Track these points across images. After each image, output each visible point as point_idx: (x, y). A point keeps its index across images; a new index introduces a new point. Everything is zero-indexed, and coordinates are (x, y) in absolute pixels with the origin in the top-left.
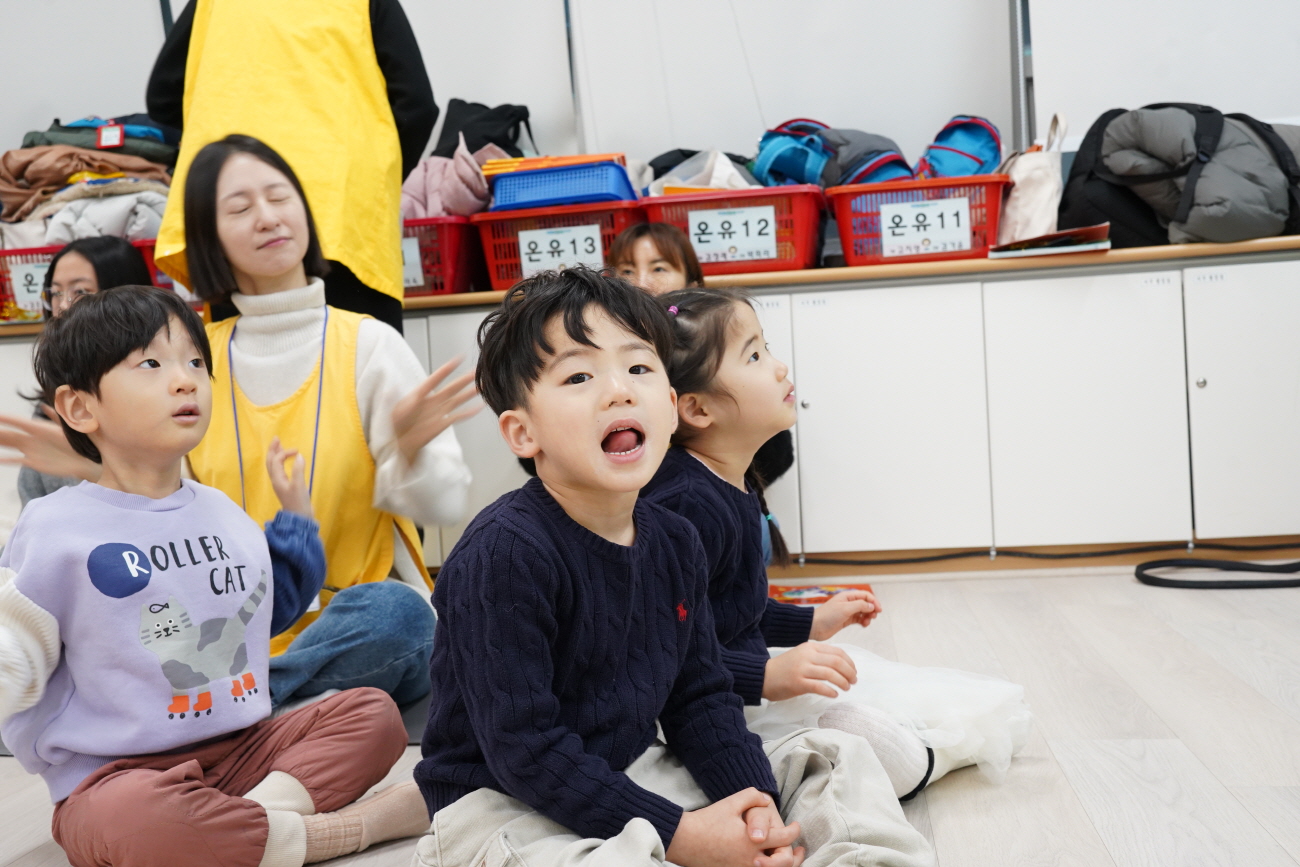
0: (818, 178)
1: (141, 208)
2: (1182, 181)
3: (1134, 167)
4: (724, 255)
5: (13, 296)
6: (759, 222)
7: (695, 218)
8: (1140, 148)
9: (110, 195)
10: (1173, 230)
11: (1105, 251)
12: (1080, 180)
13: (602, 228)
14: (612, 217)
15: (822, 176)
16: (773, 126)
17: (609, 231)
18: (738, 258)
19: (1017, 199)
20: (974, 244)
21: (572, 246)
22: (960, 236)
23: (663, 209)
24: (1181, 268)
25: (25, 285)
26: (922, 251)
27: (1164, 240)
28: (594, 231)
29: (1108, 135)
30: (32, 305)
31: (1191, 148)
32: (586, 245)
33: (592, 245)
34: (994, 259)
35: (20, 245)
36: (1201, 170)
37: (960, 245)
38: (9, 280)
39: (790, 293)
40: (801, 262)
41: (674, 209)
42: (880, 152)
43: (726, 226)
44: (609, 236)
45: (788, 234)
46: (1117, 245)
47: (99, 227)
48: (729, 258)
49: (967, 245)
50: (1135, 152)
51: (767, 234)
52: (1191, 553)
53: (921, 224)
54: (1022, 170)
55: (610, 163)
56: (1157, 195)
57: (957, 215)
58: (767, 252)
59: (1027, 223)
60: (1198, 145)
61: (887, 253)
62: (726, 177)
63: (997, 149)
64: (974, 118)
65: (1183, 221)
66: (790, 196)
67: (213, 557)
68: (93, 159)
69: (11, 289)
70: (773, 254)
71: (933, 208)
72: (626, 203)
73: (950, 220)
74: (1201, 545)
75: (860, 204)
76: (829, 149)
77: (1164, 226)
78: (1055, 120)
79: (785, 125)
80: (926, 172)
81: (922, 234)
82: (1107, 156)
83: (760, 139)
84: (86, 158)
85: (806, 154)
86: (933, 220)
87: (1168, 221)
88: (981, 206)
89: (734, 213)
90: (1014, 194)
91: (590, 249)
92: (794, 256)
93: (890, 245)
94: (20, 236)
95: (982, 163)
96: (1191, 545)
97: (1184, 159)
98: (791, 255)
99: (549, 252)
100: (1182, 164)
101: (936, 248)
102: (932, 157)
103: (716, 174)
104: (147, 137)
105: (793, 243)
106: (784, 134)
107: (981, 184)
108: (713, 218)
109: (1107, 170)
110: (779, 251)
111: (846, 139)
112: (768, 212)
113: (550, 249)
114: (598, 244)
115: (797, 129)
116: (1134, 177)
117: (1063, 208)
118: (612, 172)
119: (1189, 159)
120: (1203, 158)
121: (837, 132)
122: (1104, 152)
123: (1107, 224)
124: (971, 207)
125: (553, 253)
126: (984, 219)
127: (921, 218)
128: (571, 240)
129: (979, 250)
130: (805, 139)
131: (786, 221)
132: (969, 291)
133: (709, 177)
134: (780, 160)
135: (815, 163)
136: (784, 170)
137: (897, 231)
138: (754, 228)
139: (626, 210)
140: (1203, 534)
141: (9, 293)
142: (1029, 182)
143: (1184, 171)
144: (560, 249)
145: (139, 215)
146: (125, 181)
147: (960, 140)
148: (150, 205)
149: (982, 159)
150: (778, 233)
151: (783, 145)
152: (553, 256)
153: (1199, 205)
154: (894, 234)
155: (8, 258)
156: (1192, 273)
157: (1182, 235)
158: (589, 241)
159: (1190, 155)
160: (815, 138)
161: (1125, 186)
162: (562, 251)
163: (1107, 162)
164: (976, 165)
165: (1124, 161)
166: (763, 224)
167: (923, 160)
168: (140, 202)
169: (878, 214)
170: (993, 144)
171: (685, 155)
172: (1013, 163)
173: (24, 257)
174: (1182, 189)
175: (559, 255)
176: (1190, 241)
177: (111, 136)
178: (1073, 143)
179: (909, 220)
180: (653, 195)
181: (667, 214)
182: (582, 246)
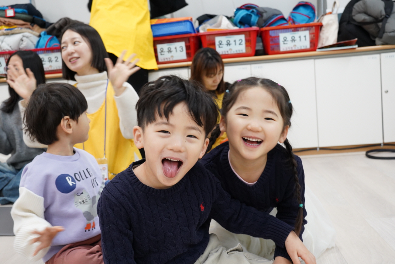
1: (24, 39)
2: (380, 24)
3: (364, 20)
4: (228, 52)
6: (239, 40)
7: (218, 39)
8: (366, 13)
9: (13, 34)
10: (377, 41)
11: (355, 48)
12: (345, 24)
13: (186, 43)
14: (189, 39)
15: (257, 23)
16: (239, 6)
17: (188, 44)
18: (232, 53)
19: (324, 30)
20: (311, 46)
21: (175, 49)
22: (306, 44)
23: (207, 36)
24: (380, 53)
26: (294, 49)
27: (374, 44)
28: (183, 44)
29: (355, 9)
31: (384, 13)
32: (180, 49)
34: (318, 52)
36: (387, 20)
37: (306, 47)
39: (250, 64)
40: (254, 54)
41: (210, 36)
42: (277, 15)
43: (228, 42)
44: (188, 46)
45: (249, 44)
46: (359, 46)
47: (10, 45)
49: (308, 47)
50: (364, 14)
51: (242, 44)
52: (382, 147)
53: (293, 40)
54: (325, 21)
55: (188, 21)
56: (371, 29)
57: (305, 37)
58: (242, 51)
59: (327, 39)
60: (386, 12)
61: (282, 50)
62: (226, 25)
63: (314, 13)
64: (306, 2)
65: (381, 38)
66: (249, 31)
67: (91, 175)
68: (5, 21)
70: (244, 51)
71: (297, 35)
72: (193, 34)
73: (303, 38)
74: (385, 144)
75: (272, 33)
76: (260, 14)
77: (373, 39)
78: (335, 3)
79: (243, 6)
80: (291, 22)
81: (294, 43)
82: (354, 16)
83: (235, 10)
84: (3, 21)
85: (250, 16)
86: (297, 38)
87: (375, 37)
88: (313, 33)
89: (231, 37)
90: (323, 29)
91: (181, 50)
93: (283, 47)
95: (309, 18)
96: (382, 145)
97: (381, 16)
98: (250, 51)
100: (380, 19)
101: (298, 48)
102: (293, 16)
103: (223, 23)
104: (23, 13)
105: (251, 47)
106: (243, 9)
107: (312, 26)
108: (224, 39)
109: (354, 21)
110: (246, 50)
111: (265, 10)
112: (242, 37)
113: (168, 51)
114: (184, 48)
115: (247, 7)
116: (364, 23)
117: (339, 33)
118: (188, 24)
119: (383, 17)
120: (387, 16)
121: (262, 8)
122: (353, 14)
123: (356, 39)
124: (310, 34)
126: (314, 38)
127: (293, 38)
128: (175, 47)
129: (312, 48)
130: (251, 10)
131: (249, 40)
132: (310, 62)
133: (220, 25)
134: (243, 18)
135: (254, 19)
136: (244, 22)
138: (238, 42)
139: (193, 37)
140: (386, 141)
142: (328, 25)
143: (381, 21)
144: (171, 50)
145: (24, 41)
146: (17, 29)
147: (302, 10)
148: (27, 37)
149: (310, 16)
150: (246, 44)
151: (243, 13)
152: (169, 53)
153: (386, 32)
154: (284, 43)
156: (384, 55)
157: (380, 42)
159: (383, 15)
160: (254, 10)
161: (360, 26)
163: (354, 18)
164: (307, 19)
165: (360, 17)
166: (241, 41)
167: (290, 17)
168: (24, 36)
169: (278, 37)
170: (313, 11)
171: (211, 17)
172: (323, 19)
174: (380, 27)
175: (171, 53)
176: (383, 44)
177: (10, 13)
178: (341, 10)
179: (289, 38)
180: (201, 31)
181: (208, 38)
182: (179, 49)
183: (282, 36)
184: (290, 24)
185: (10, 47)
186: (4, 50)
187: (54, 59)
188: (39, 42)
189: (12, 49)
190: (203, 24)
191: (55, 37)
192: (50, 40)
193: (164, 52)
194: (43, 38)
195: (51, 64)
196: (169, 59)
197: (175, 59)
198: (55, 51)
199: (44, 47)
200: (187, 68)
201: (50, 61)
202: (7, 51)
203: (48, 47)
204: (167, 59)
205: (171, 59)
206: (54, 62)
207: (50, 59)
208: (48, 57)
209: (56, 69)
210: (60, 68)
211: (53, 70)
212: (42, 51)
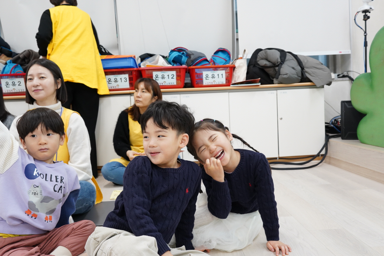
2: (277, 68)
3: (265, 64)
4: (162, 84)
7: (155, 74)
8: (267, 59)
10: (275, 80)
11: (259, 85)
12: (252, 66)
13: (129, 75)
14: (132, 72)
15: (186, 62)
16: (173, 49)
17: (131, 76)
18: (166, 84)
19: (236, 71)
20: (226, 82)
21: (120, 80)
22: (223, 81)
23: (146, 71)
24: (277, 90)
26: (213, 84)
27: (272, 83)
28: (127, 76)
29: (259, 56)
31: (279, 60)
32: (124, 80)
33: (126, 80)
34: (231, 87)
36: (281, 66)
37: (223, 83)
39: (180, 94)
40: (183, 86)
41: (149, 71)
42: (202, 57)
43: (163, 76)
44: (131, 77)
45: (179, 79)
46: (261, 84)
48: (164, 84)
49: (224, 83)
50: (265, 60)
51: (174, 78)
52: (278, 160)
53: (213, 77)
54: (238, 63)
55: (131, 58)
56: (271, 71)
57: (222, 75)
58: (174, 83)
59: (239, 77)
60: (281, 60)
61: (204, 84)
62: (162, 63)
63: (230, 57)
64: (224, 49)
65: (277, 78)
66: (180, 69)
67: (58, 181)
70: (175, 84)
71: (216, 73)
72: (135, 69)
73: (220, 76)
74: (280, 158)
75: (196, 71)
76: (188, 55)
77: (272, 79)
78: (245, 51)
79: (176, 48)
80: (212, 62)
81: (213, 79)
82: (258, 61)
83: (169, 52)
85: (182, 57)
86: (216, 76)
87: (273, 78)
88: (228, 73)
89: (165, 72)
90: (236, 69)
91: (126, 81)
92: (181, 84)
93: (205, 82)
95: (226, 61)
96: (278, 158)
97: (278, 63)
98: (180, 84)
100: (277, 64)
101: (217, 83)
102: (213, 59)
103: (159, 61)
105: (181, 81)
106: (176, 51)
107: (227, 67)
108: (160, 74)
109: (258, 65)
110: (177, 83)
111: (193, 53)
112: (174, 73)
114: (128, 79)
115: (179, 50)
116: (266, 67)
117: (248, 73)
118: (132, 60)
119: (279, 63)
120: (282, 63)
121: (190, 51)
122: (258, 60)
123: (260, 79)
124: (226, 73)
126: (229, 76)
127: (213, 75)
128: (120, 78)
129: (228, 84)
130: (182, 53)
131: (179, 75)
132: (226, 94)
133: (157, 62)
134: (175, 58)
135: (184, 59)
136: (176, 61)
137: (207, 78)
138: (170, 77)
139: (135, 70)
140: (281, 156)
142: (239, 66)
143: (278, 66)
144: (117, 80)
147: (220, 54)
149: (226, 60)
150: (177, 78)
151: (176, 54)
152: (115, 82)
153: (281, 75)
154: (206, 79)
156: (279, 91)
157: (277, 82)
158: (125, 79)
159: (279, 62)
160: (184, 52)
161: (263, 69)
163: (258, 62)
164: (225, 61)
165: (263, 63)
166: (173, 76)
167: (211, 59)
169: (202, 74)
170: (229, 56)
171: (151, 55)
172: (235, 62)
174: (277, 70)
175: (117, 82)
176: (279, 83)
178: (249, 57)
179: (210, 76)
180: (142, 66)
181: (147, 72)
182: (123, 80)
183: (205, 73)
184: (211, 65)
187: (17, 83)
188: (4, 68)
190: (144, 61)
191: (19, 65)
192: (15, 67)
193: (112, 81)
194: (9, 66)
195: (14, 87)
196: (116, 87)
197: (120, 87)
198: (19, 76)
199: (9, 73)
200: (130, 95)
201: (14, 84)
203: (12, 73)
204: (114, 87)
205: (117, 88)
206: (17, 86)
207: (13, 83)
208: (12, 81)
209: (18, 91)
210: (23, 91)
211: (16, 93)
212: (6, 77)
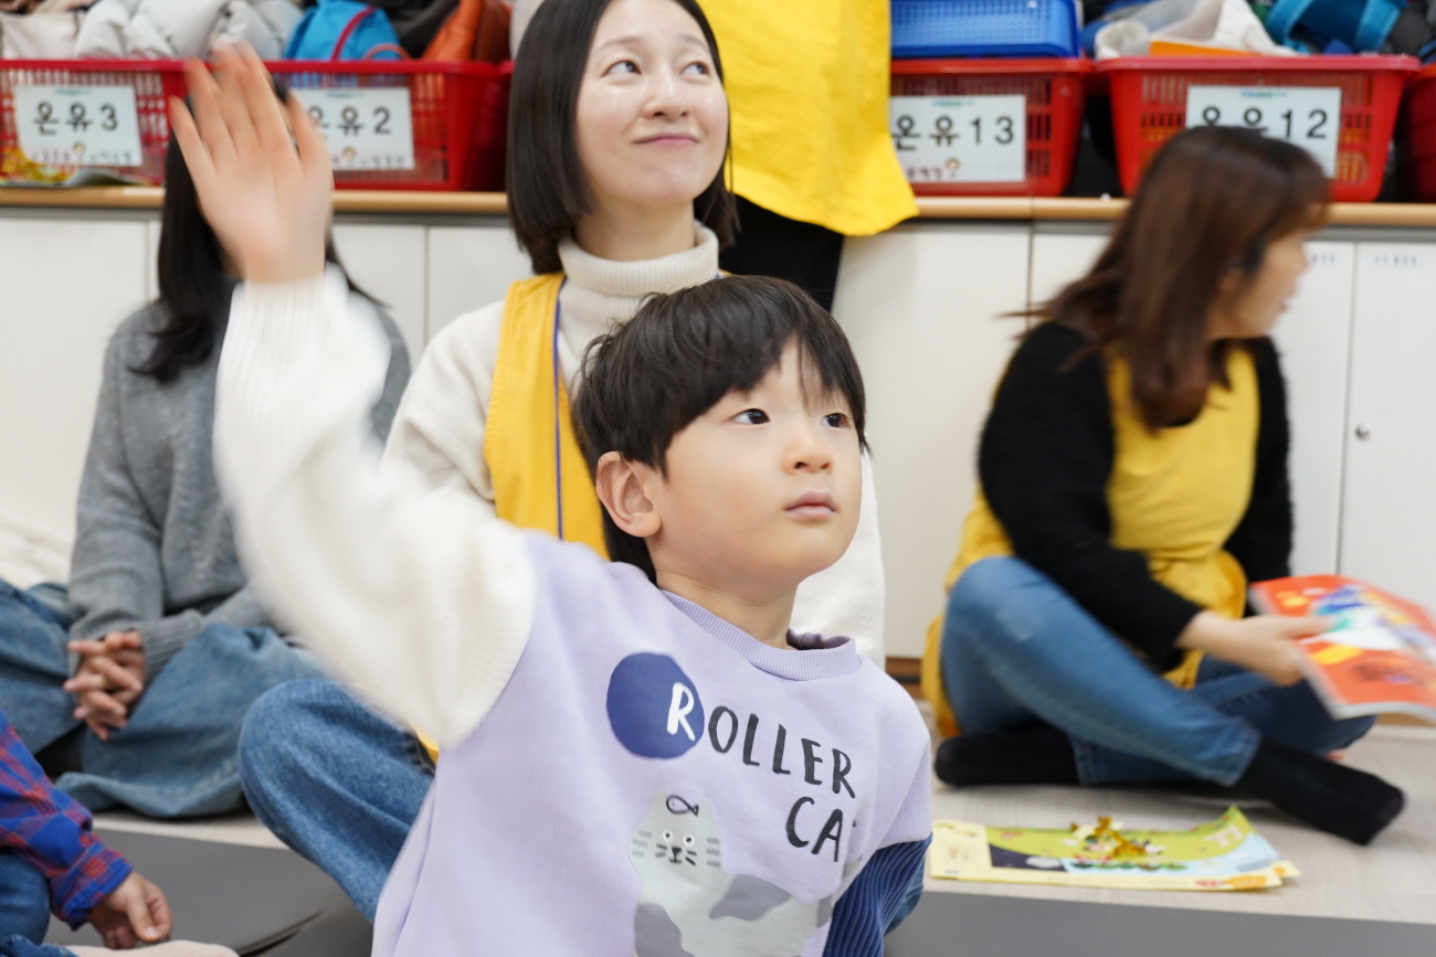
0: (1381, 41)
1: (237, 7)
5: (15, 137)
6: (1312, 115)
13: (1029, 103)
14: (1048, 86)
17: (1040, 109)
21: (973, 130)
25: (36, 121)
28: (1014, 107)
30: (46, 155)
32: (999, 130)
33: (1008, 130)
35: (30, 53)
38: (11, 109)
39: (1356, 240)
40: (1375, 190)
41: (1164, 81)
43: (1250, 116)
44: (1039, 118)
45: (1357, 141)
47: (168, 31)
51: (1322, 136)
62: (1240, 32)
66: (1370, 75)
67: (816, 777)
69: (13, 124)
72: (1072, 64)
89: (1269, 95)
91: (1005, 136)
92: (1365, 177)
94: (29, 36)
98: (1359, 175)
99: (932, 136)
103: (1224, 23)
105: (1366, 155)
110: (1340, 167)
112: (1329, 99)
113: (935, 131)
114: (1019, 129)
125: (938, 138)
128: (973, 118)
131: (1359, 117)
133: (1211, 26)
138: (1300, 124)
139: (1072, 75)
141: (9, 131)
144: (953, 131)
145: (234, 18)
150: (1342, 134)
152: (939, 143)
155: (12, 74)
158: (1005, 124)
162: (956, 136)
166: (1318, 118)
173: (39, 74)
175: (949, 142)
180: (1106, 51)
181: (1147, 87)
182: (991, 130)
185: (169, 39)
186: (135, 51)
187: (368, 119)
188: (302, 29)
189: (175, 50)
190: (1107, 17)
191: (380, 15)
192: (359, 24)
193: (917, 136)
194: (328, 12)
195: (351, 140)
196: (938, 171)
197: (965, 175)
198: (381, 78)
199: (326, 57)
200: (1026, 229)
201: (350, 125)
202: (152, 57)
203: (345, 57)
204: (925, 172)
205: (946, 177)
206: (367, 133)
207: (350, 115)
208: (342, 104)
209: (371, 166)
210: (395, 165)
211: (359, 173)
212: (315, 77)
